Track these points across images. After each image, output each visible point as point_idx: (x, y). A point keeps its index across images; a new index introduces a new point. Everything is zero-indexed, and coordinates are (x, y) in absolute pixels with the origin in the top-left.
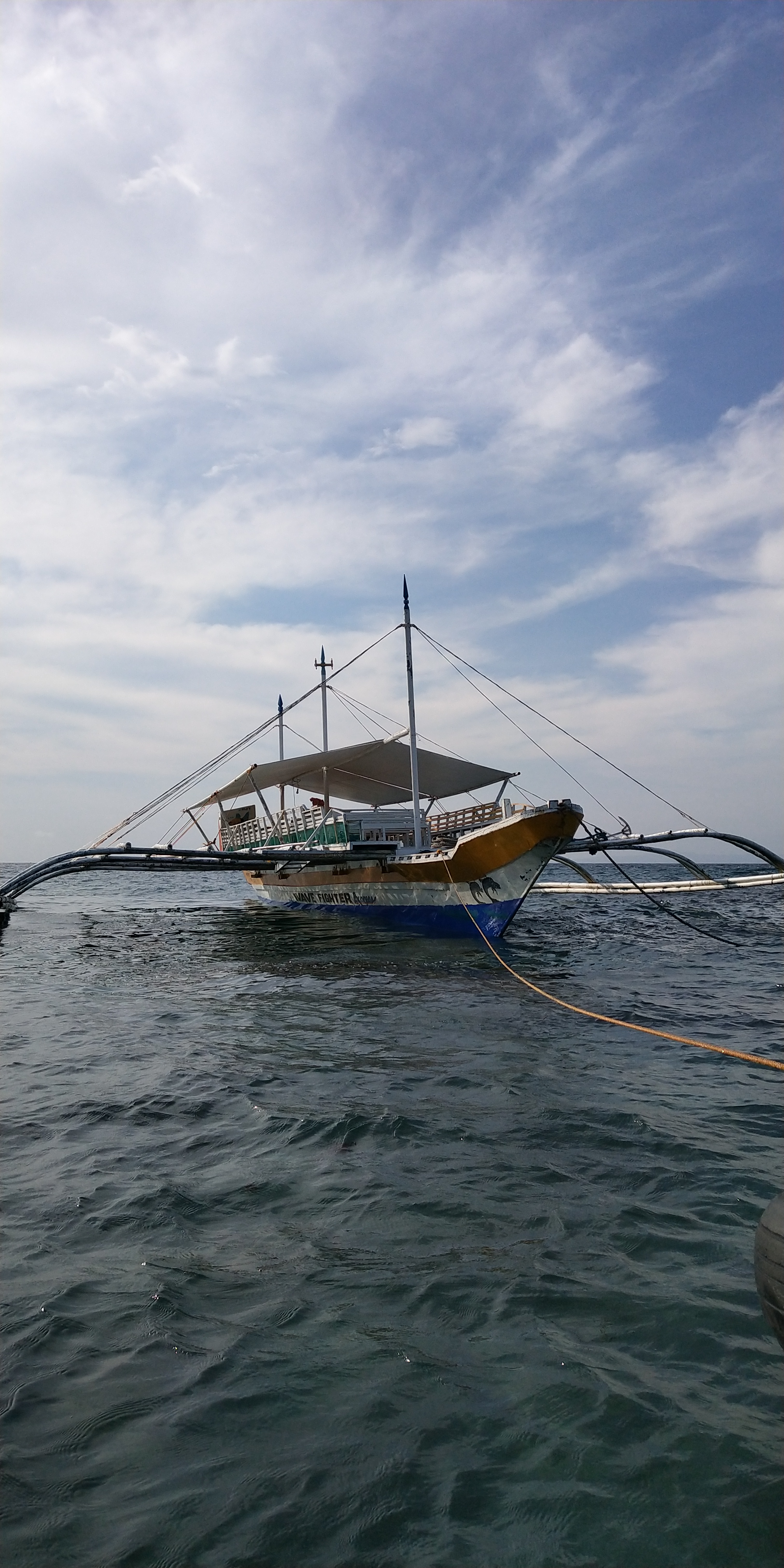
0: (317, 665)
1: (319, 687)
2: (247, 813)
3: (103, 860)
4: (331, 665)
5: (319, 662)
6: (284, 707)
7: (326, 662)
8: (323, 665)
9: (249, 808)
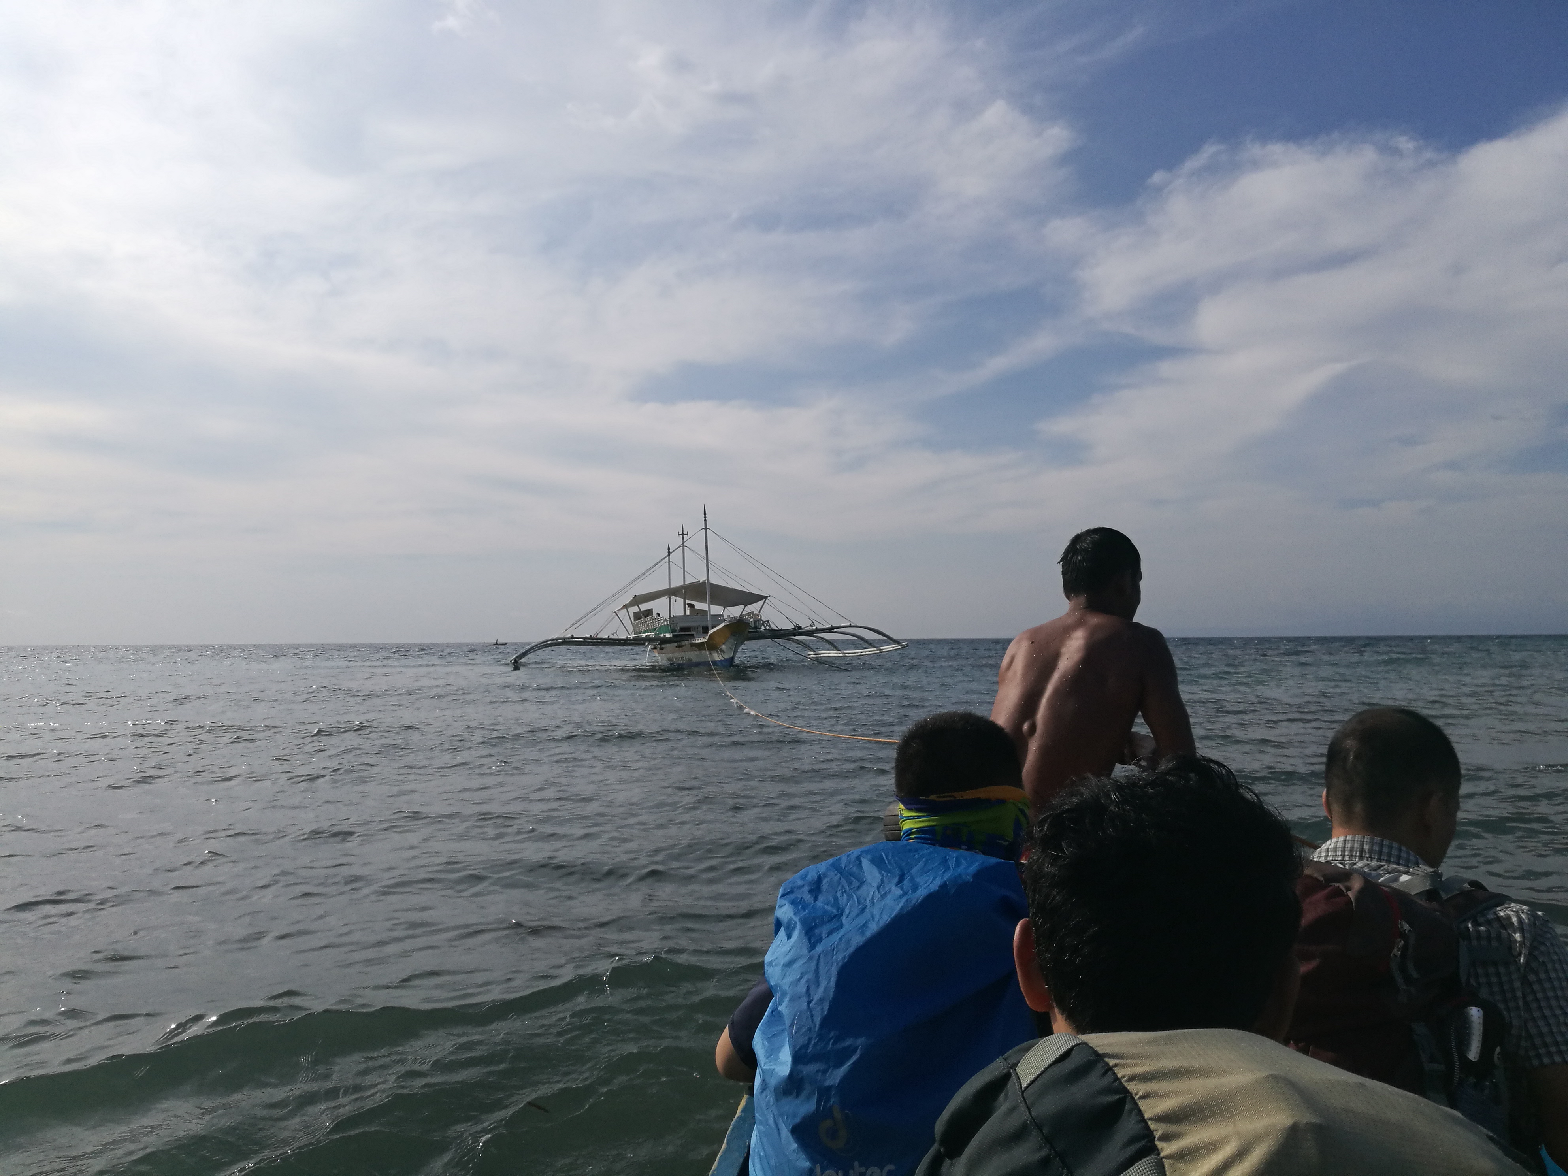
0: (679, 535)
1: (680, 547)
2: (649, 613)
3: (563, 642)
4: (687, 534)
5: (681, 533)
6: (671, 551)
7: (684, 533)
8: (683, 534)
9: (649, 610)
